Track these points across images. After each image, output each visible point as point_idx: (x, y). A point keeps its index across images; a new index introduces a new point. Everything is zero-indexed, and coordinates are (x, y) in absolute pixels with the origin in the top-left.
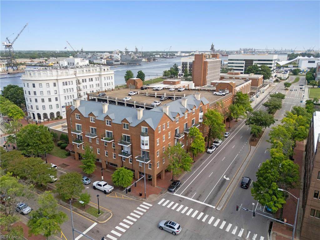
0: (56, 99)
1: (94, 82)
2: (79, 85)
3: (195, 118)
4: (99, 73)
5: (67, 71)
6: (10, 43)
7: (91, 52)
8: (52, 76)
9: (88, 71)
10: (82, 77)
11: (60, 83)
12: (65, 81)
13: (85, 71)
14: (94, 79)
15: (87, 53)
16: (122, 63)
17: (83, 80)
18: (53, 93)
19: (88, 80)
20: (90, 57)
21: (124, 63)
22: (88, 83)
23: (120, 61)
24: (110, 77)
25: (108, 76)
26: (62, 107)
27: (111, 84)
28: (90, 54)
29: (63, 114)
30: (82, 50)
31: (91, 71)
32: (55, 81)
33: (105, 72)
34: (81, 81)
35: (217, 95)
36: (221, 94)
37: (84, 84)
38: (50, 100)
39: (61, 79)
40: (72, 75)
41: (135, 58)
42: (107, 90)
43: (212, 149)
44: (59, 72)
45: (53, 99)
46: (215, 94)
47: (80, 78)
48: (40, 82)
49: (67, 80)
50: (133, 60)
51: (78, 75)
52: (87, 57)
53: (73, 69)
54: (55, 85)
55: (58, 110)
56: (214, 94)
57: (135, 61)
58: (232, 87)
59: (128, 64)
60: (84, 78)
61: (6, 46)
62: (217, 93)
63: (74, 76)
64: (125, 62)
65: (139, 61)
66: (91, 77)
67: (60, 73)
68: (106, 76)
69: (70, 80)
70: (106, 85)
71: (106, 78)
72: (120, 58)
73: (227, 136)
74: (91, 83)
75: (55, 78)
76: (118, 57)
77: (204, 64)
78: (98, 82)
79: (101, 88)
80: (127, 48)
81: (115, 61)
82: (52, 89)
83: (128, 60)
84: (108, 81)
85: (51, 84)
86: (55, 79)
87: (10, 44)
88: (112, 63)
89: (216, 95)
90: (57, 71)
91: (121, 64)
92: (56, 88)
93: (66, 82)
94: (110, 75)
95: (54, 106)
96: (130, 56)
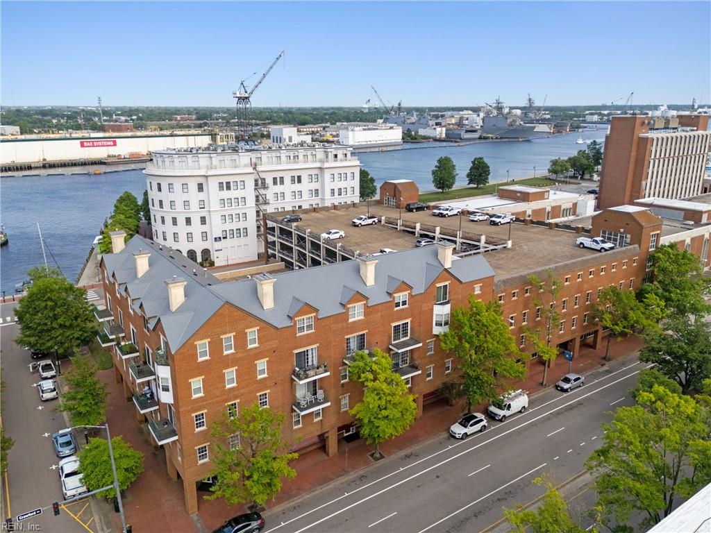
0: (203, 220)
1: (306, 186)
2: (262, 192)
3: (408, 321)
4: (318, 165)
5: (235, 157)
6: (246, 92)
7: (417, 110)
8: (199, 169)
9: (292, 158)
10: (272, 173)
11: (213, 185)
12: (224, 180)
13: (283, 158)
14: (305, 179)
15: (409, 111)
16: (484, 135)
17: (275, 179)
18: (194, 206)
19: (287, 180)
20: (414, 121)
21: (488, 135)
22: (288, 187)
23: (479, 131)
24: (349, 175)
25: (342, 171)
26: (216, 239)
27: (349, 190)
28: (415, 114)
29: (216, 257)
30: (400, 104)
31: (301, 157)
32: (201, 180)
33: (336, 161)
34: (269, 181)
35: (584, 247)
36: (598, 247)
37: (279, 188)
38: (188, 221)
39: (216, 175)
40: (245, 166)
41: (518, 123)
42: (336, 204)
43: (466, 427)
44: (213, 159)
45: (196, 221)
46: (581, 243)
47: (268, 173)
48: (170, 180)
49: (231, 179)
50: (511, 128)
51: (259, 168)
52: (409, 121)
53: (250, 153)
54: (200, 187)
55: (206, 245)
56: (578, 243)
57: (516, 131)
58: (642, 227)
59: (497, 138)
60: (278, 175)
61: (240, 98)
62: (587, 242)
63: (251, 170)
64: (491, 134)
65: (525, 131)
66: (296, 174)
67: (218, 162)
68: (336, 172)
69: (238, 179)
70: (336, 192)
71: (336, 176)
72: (481, 123)
73: (566, 386)
74: (297, 187)
75: (203, 172)
76: (477, 120)
77: (638, 144)
78: (314, 186)
79: (323, 199)
80: (501, 100)
81: (467, 131)
82: (194, 196)
83: (500, 129)
84: (342, 184)
85: (193, 186)
86: (203, 174)
87: (247, 95)
88: (460, 135)
89: (582, 246)
90: (211, 157)
91: (480, 138)
92: (202, 196)
93: (227, 183)
94: (349, 171)
95: (197, 237)
96: (507, 119)
